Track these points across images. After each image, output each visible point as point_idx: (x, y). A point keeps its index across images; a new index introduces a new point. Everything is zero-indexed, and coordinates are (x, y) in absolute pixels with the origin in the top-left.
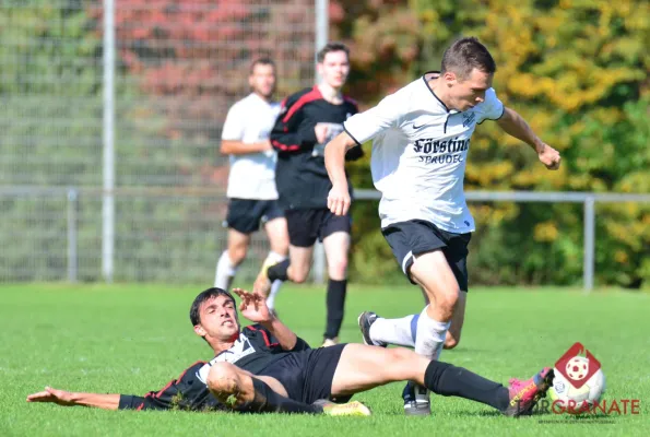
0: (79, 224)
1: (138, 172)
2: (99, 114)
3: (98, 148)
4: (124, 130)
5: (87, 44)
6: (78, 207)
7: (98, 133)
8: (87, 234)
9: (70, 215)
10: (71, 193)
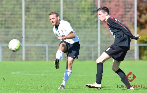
0: (94, 51)
1: (104, 41)
2: (97, 32)
3: (97, 38)
4: (102, 34)
5: (95, 20)
6: (94, 47)
7: (97, 35)
8: (96, 52)
9: (92, 49)
10: (93, 45)
